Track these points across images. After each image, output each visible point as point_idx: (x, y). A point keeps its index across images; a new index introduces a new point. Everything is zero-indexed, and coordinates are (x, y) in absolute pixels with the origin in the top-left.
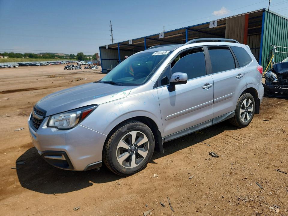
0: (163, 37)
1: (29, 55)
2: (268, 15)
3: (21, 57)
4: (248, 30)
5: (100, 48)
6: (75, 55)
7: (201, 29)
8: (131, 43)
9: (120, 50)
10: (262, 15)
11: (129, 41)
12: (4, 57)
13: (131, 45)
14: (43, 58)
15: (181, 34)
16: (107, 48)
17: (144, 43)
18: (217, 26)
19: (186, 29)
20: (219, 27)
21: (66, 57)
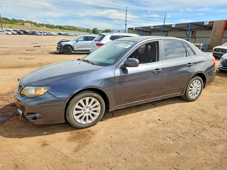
1: (59, 27)
3: (54, 28)
4: (225, 27)
5: (129, 29)
7: (199, 24)
8: (152, 28)
9: (143, 31)
11: (151, 26)
12: (43, 27)
13: (152, 29)
14: (68, 30)
15: (186, 26)
16: (134, 29)
18: (209, 23)
19: (190, 24)
20: (210, 24)
21: (83, 30)
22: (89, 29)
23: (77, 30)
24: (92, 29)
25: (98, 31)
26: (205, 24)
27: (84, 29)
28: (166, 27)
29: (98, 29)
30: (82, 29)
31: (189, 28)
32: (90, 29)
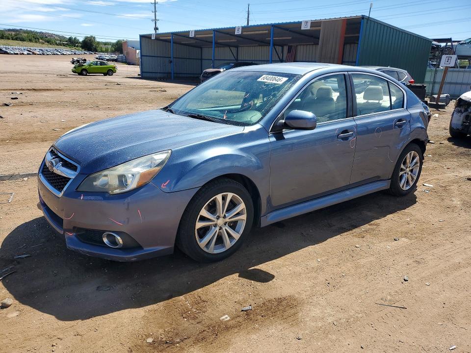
0: (240, 33)
2: (367, 23)
4: (345, 37)
5: (142, 37)
6: (78, 40)
8: (192, 35)
10: (361, 23)
11: (189, 32)
15: (267, 32)
16: (153, 38)
17: (212, 37)
18: (310, 27)
19: (272, 26)
21: (61, 41)
22: (75, 38)
23: (40, 41)
24: (81, 40)
25: (99, 43)
26: (303, 28)
27: (62, 38)
28: (224, 33)
29: (98, 40)
30: (57, 38)
31: (271, 39)
32: (78, 38)
